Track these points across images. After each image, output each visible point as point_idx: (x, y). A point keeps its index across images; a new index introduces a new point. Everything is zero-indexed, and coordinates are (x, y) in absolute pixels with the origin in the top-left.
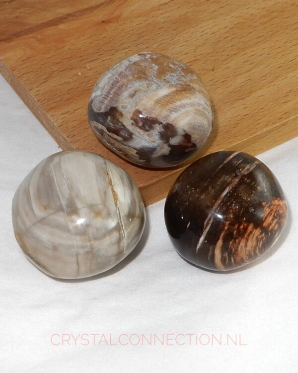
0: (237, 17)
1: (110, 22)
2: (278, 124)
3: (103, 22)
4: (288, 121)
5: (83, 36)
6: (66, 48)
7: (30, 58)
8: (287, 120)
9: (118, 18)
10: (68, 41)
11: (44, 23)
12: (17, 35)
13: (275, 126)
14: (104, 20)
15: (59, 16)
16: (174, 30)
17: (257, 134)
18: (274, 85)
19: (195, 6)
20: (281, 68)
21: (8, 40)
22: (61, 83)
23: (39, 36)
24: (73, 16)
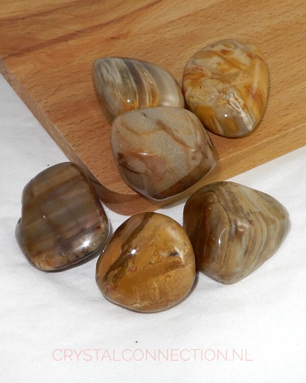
0: (242, 35)
1: (119, 38)
2: (277, 136)
3: (112, 38)
4: (288, 133)
5: (92, 51)
6: (75, 63)
7: (40, 71)
8: (286, 132)
9: (126, 35)
10: (78, 56)
11: (54, 39)
12: (28, 50)
13: (274, 137)
14: (113, 36)
15: (69, 32)
16: (180, 46)
17: (257, 145)
18: (275, 99)
19: (202, 24)
20: (283, 83)
21: (18, 55)
22: (68, 96)
23: (49, 52)
24: (83, 32)
